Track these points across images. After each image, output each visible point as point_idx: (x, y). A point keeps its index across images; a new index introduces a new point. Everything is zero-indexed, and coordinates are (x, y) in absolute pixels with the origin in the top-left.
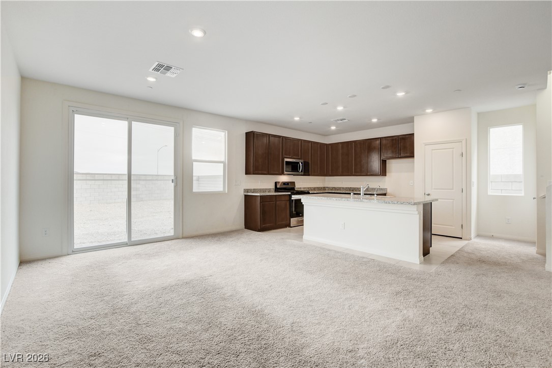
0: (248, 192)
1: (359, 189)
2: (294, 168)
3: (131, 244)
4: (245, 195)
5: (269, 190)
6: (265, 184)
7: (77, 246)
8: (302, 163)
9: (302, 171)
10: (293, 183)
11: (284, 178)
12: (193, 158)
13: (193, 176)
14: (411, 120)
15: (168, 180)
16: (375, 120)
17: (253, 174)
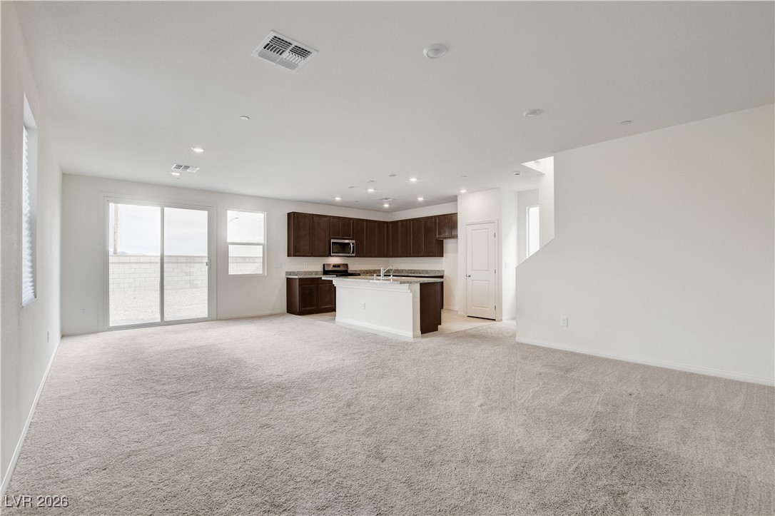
0: (290, 275)
1: (379, 271)
2: (343, 249)
3: (163, 323)
4: (287, 278)
5: (317, 273)
6: (310, 266)
7: (111, 324)
8: (353, 244)
9: (353, 253)
10: (346, 265)
11: (334, 260)
12: (229, 240)
13: (228, 257)
14: (454, 199)
15: (202, 263)
16: (421, 199)
17: (294, 256)
